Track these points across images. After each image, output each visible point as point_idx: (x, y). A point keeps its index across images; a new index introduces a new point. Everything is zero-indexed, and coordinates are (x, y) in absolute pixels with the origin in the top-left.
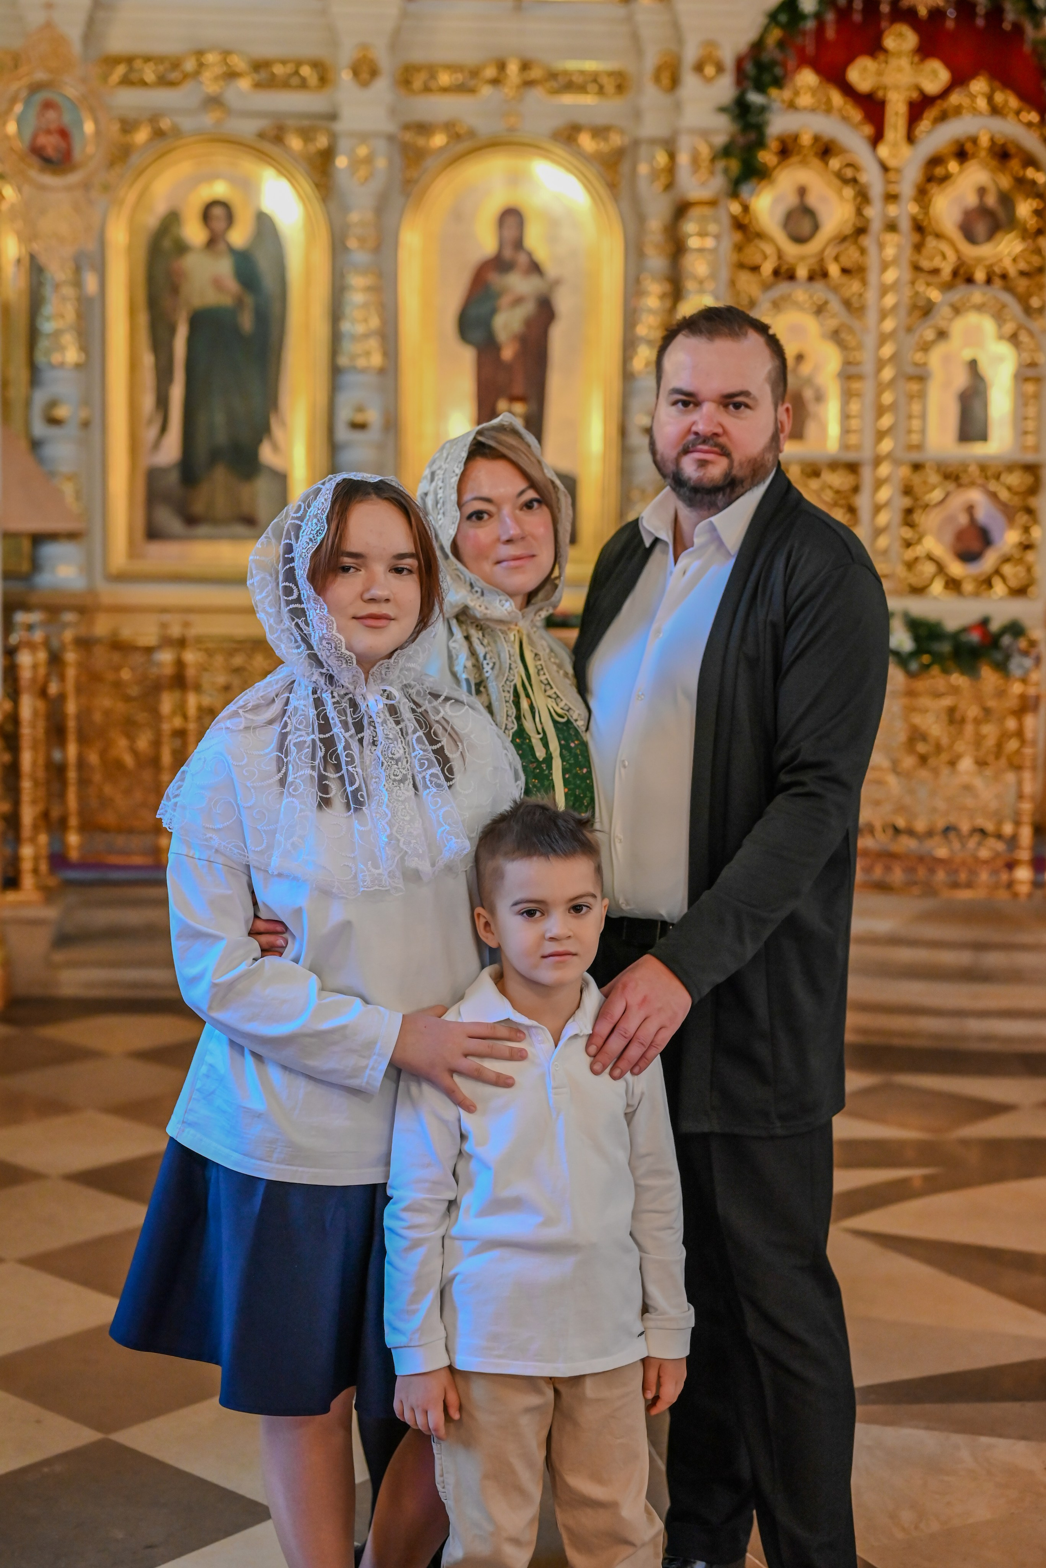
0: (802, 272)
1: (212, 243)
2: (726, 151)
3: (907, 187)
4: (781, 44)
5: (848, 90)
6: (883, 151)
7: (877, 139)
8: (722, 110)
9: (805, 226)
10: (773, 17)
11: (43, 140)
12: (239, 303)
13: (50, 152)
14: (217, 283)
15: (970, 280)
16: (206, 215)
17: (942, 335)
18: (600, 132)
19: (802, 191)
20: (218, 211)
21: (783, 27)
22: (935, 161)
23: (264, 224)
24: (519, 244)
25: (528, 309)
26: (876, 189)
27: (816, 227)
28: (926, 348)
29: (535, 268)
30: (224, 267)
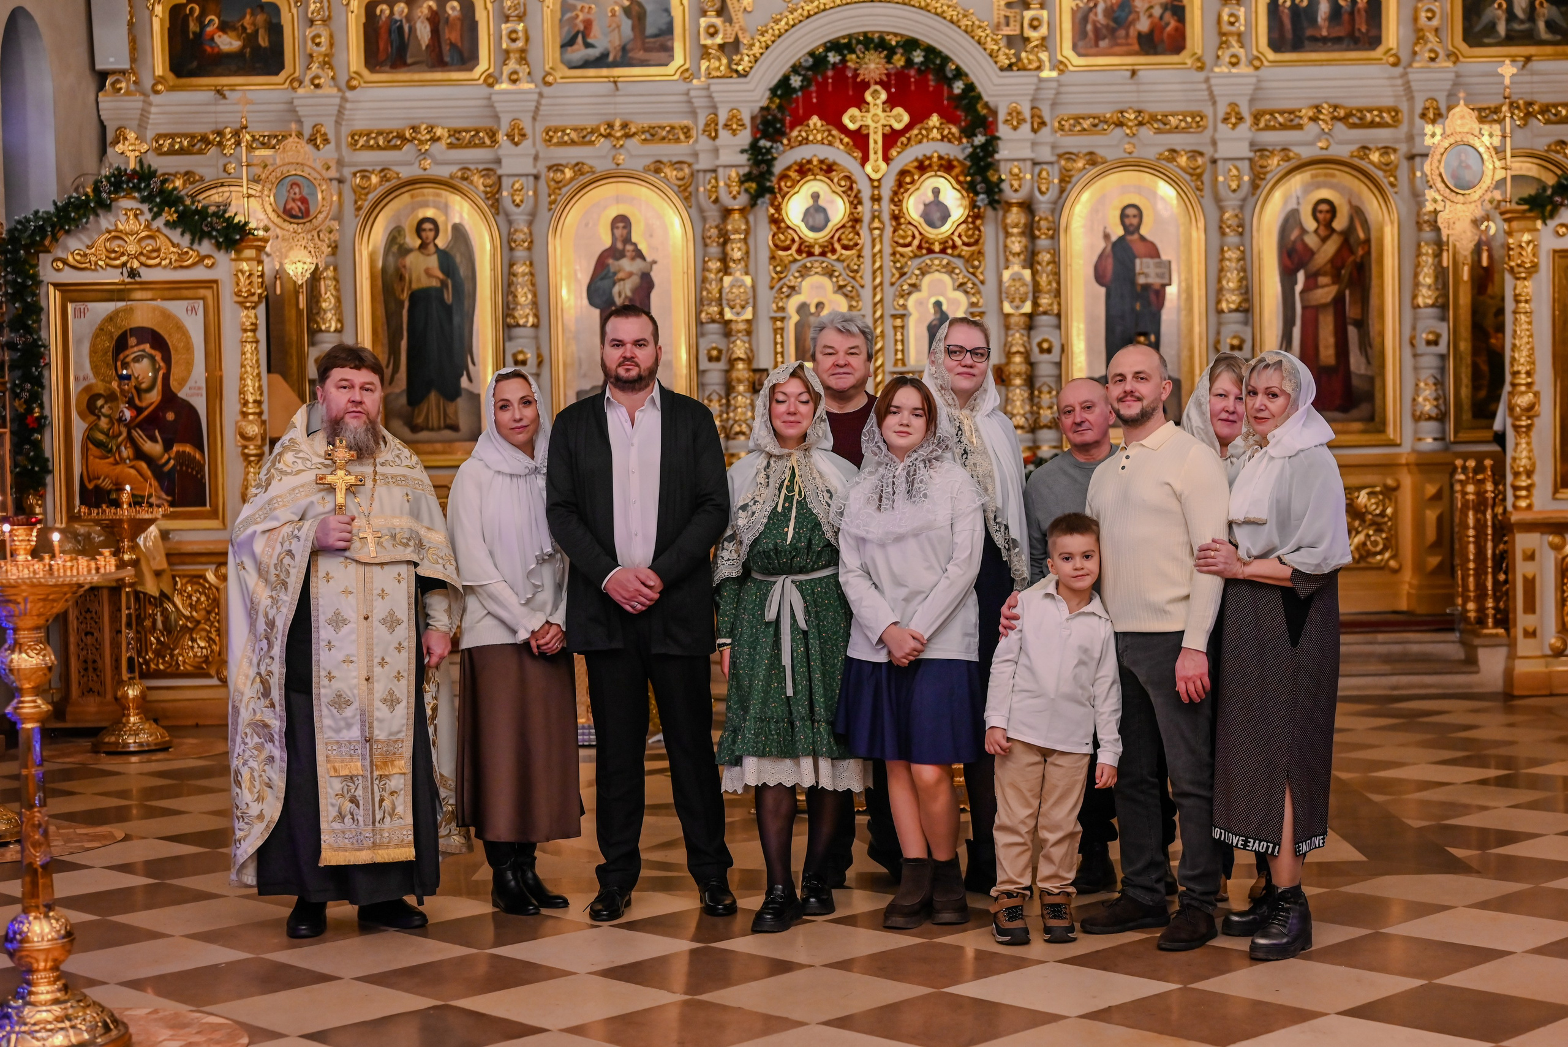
0: (817, 250)
1: (423, 246)
2: (747, 178)
3: (886, 192)
4: (780, 107)
5: (844, 129)
6: (869, 168)
7: (865, 160)
8: (743, 151)
9: (820, 218)
10: (773, 91)
11: (291, 205)
12: (444, 284)
13: (296, 212)
14: (428, 272)
15: (930, 251)
16: (419, 230)
17: (915, 287)
18: (678, 164)
19: (816, 196)
20: (428, 226)
21: (779, 97)
22: (903, 173)
23: (459, 231)
24: (627, 240)
25: (635, 280)
26: (866, 193)
27: (827, 220)
28: (905, 295)
29: (639, 255)
30: (433, 262)
